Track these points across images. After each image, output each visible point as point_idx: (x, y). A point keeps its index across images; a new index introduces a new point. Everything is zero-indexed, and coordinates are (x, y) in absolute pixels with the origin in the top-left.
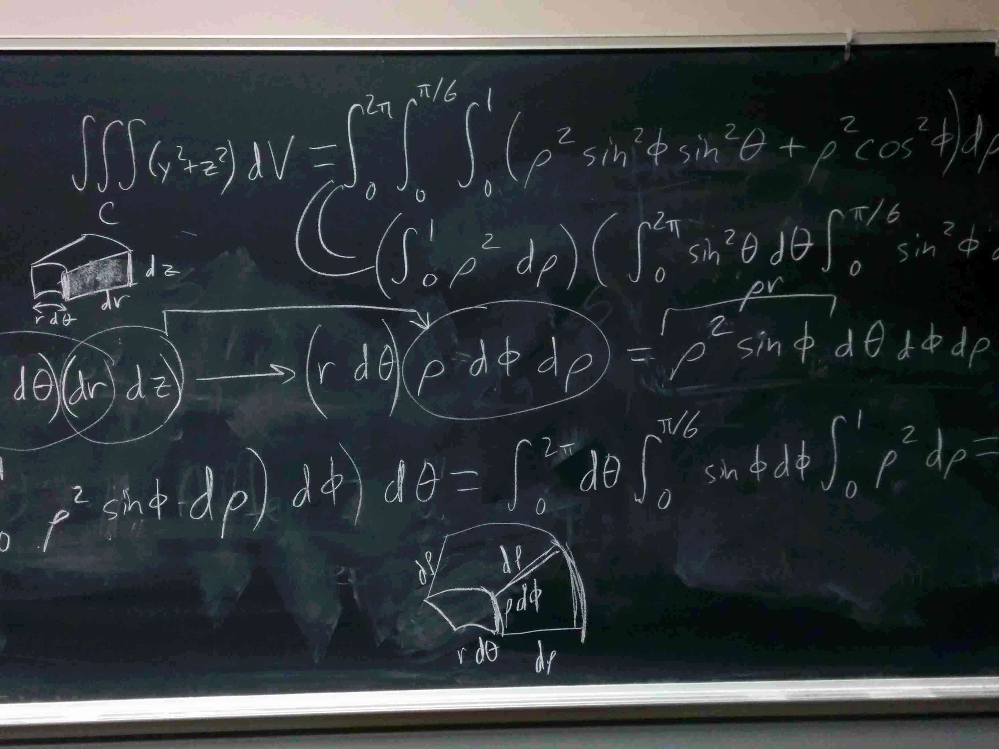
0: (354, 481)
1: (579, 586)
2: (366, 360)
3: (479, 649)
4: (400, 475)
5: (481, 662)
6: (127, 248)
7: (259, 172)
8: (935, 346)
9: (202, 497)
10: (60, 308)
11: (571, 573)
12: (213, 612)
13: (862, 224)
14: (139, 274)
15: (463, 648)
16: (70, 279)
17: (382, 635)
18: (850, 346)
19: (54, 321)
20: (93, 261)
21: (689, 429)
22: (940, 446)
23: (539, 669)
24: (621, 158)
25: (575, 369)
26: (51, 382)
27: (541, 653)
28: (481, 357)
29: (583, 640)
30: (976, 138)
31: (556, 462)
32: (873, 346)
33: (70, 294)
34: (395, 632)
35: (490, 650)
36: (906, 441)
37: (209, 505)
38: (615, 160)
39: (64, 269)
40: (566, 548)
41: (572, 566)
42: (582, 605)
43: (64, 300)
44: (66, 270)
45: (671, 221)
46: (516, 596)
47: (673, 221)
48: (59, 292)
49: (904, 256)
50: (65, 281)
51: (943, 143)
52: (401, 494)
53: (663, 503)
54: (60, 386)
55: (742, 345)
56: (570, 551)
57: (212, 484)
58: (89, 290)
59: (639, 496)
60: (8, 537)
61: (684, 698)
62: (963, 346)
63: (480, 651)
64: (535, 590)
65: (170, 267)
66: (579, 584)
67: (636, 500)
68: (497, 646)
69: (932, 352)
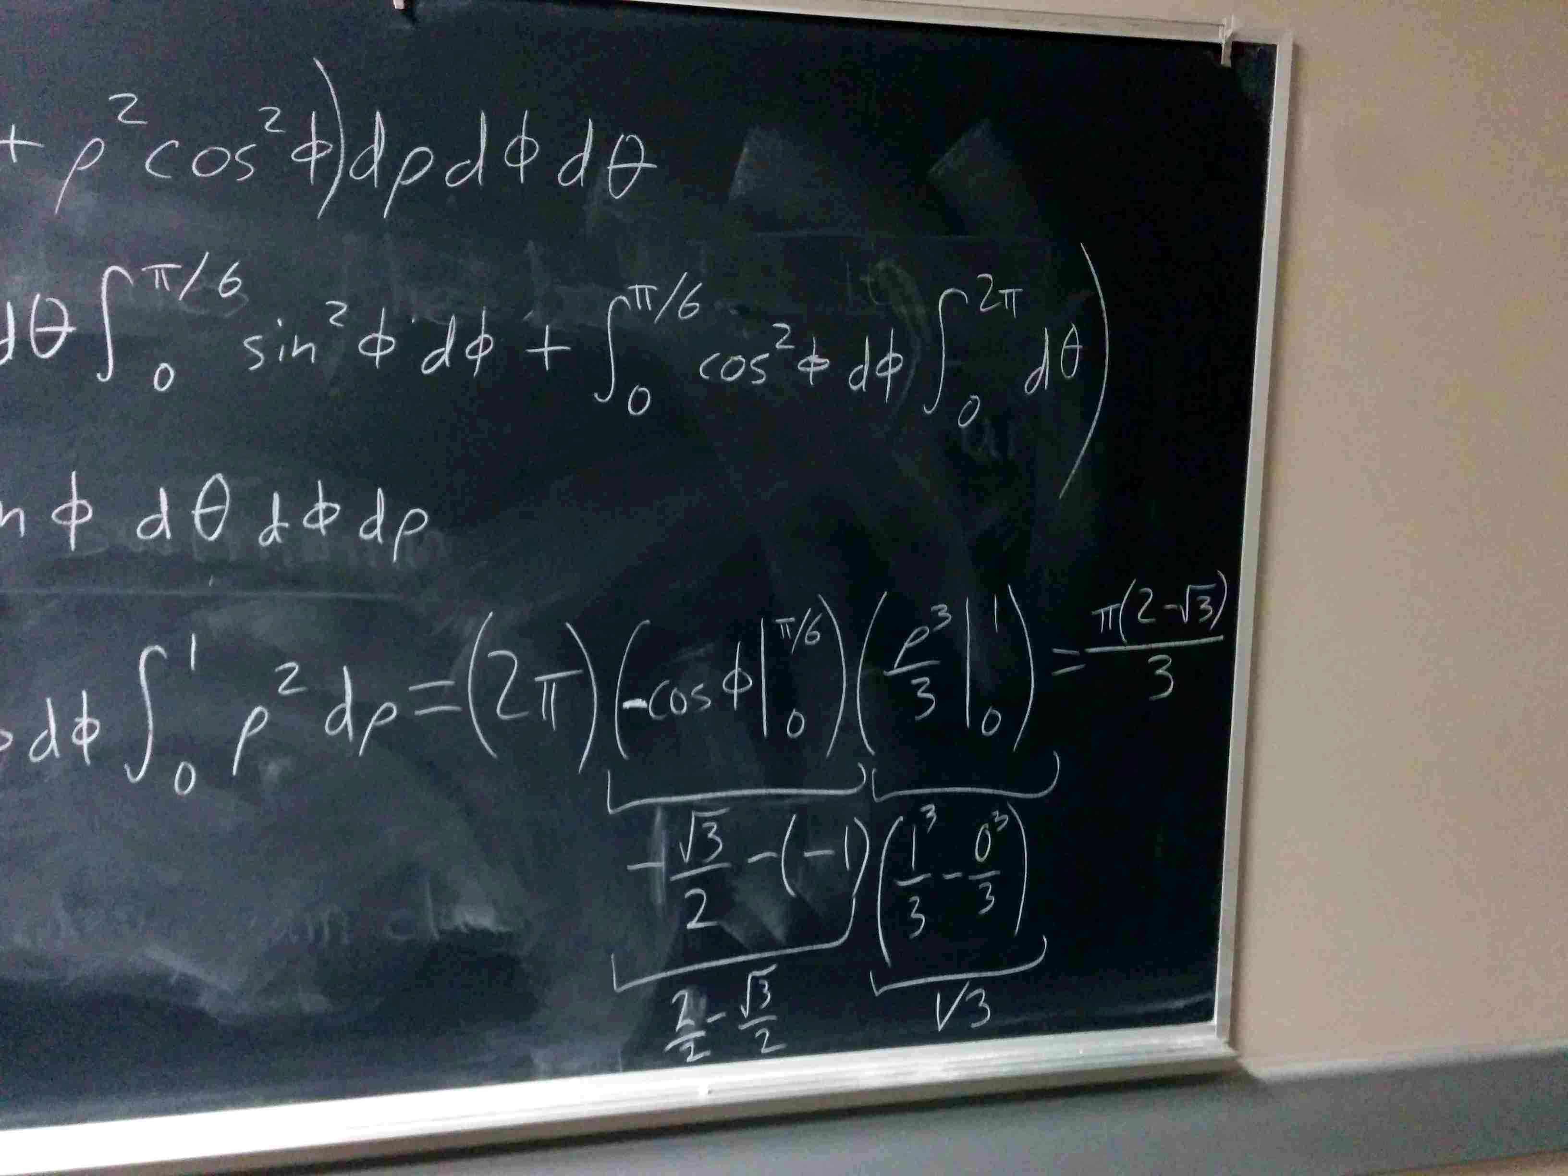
8: (327, 522)
13: (169, 298)
18: (165, 520)
22: (349, 698)
30: (376, 154)
32: (210, 522)
36: (285, 690)
49: (258, 359)
51: (313, 158)
62: (379, 523)
69: (323, 532)
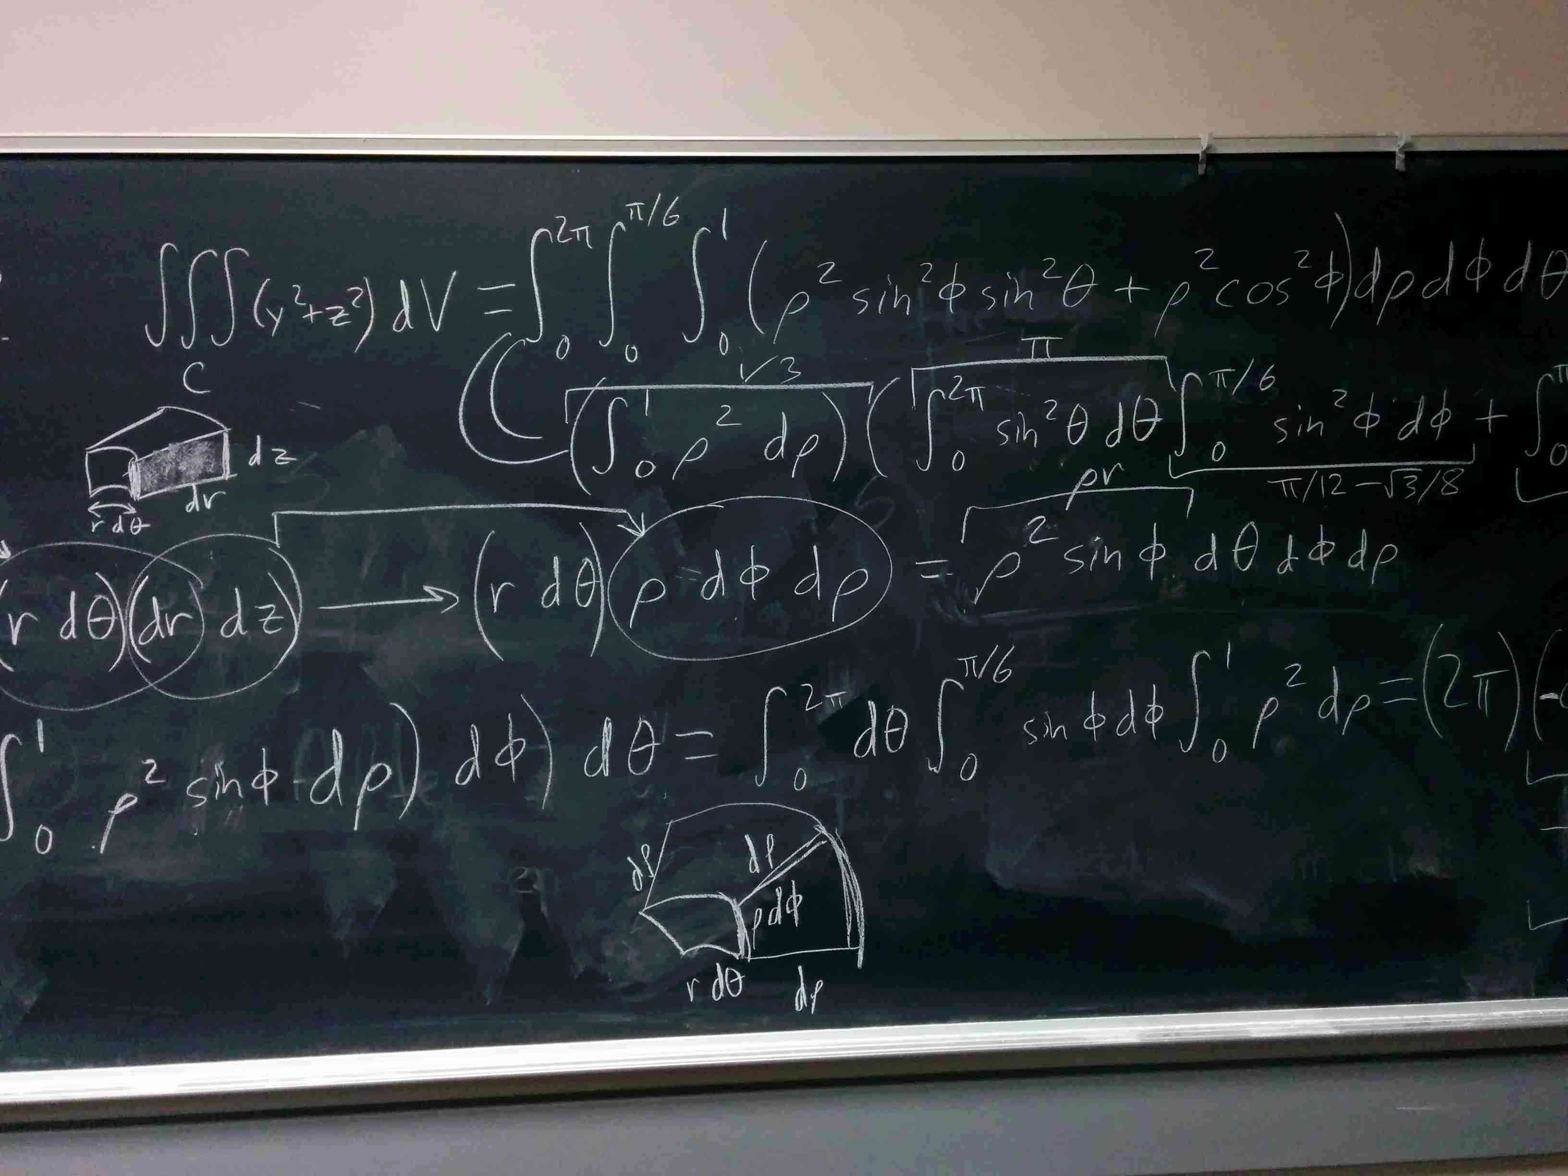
0: (542, 747)
1: (854, 890)
2: (557, 580)
3: (716, 980)
4: (605, 738)
5: (720, 997)
6: (223, 426)
7: (407, 320)
8: (1325, 555)
9: (327, 772)
10: (126, 510)
11: (843, 872)
12: (341, 935)
13: (1226, 392)
14: (238, 462)
15: (695, 979)
16: (141, 470)
17: (581, 964)
18: (1214, 556)
19: (118, 528)
20: (175, 444)
21: (1000, 670)
22: (1336, 691)
23: (800, 1008)
24: (905, 301)
25: (846, 588)
26: (113, 613)
27: (802, 984)
28: (717, 574)
29: (860, 964)
30: (1374, 279)
31: (820, 719)
32: (1244, 557)
33: (142, 491)
34: (600, 958)
35: (731, 981)
36: (1290, 684)
37: (336, 784)
38: (895, 307)
39: (131, 455)
40: (835, 836)
41: (844, 861)
42: (858, 915)
43: (132, 499)
44: (136, 456)
45: (972, 389)
46: (768, 905)
47: (974, 388)
48: (125, 487)
49: (1283, 435)
50: (134, 472)
51: (1330, 285)
52: (607, 765)
53: (967, 773)
54: (126, 619)
55: (1069, 556)
56: (841, 841)
57: (341, 754)
58: (168, 484)
59: (935, 763)
60: (50, 833)
61: (1000, 1042)
62: (1362, 555)
63: (718, 982)
64: (794, 896)
65: (283, 452)
66: (853, 887)
67: (931, 769)
68: (742, 975)
69: (1323, 564)
